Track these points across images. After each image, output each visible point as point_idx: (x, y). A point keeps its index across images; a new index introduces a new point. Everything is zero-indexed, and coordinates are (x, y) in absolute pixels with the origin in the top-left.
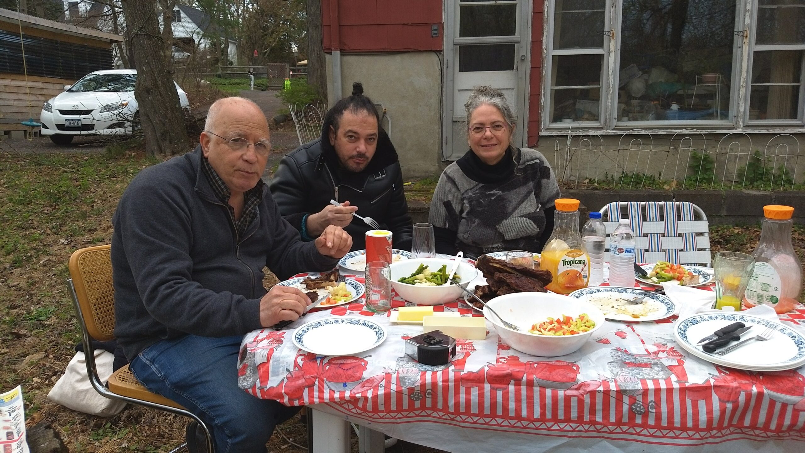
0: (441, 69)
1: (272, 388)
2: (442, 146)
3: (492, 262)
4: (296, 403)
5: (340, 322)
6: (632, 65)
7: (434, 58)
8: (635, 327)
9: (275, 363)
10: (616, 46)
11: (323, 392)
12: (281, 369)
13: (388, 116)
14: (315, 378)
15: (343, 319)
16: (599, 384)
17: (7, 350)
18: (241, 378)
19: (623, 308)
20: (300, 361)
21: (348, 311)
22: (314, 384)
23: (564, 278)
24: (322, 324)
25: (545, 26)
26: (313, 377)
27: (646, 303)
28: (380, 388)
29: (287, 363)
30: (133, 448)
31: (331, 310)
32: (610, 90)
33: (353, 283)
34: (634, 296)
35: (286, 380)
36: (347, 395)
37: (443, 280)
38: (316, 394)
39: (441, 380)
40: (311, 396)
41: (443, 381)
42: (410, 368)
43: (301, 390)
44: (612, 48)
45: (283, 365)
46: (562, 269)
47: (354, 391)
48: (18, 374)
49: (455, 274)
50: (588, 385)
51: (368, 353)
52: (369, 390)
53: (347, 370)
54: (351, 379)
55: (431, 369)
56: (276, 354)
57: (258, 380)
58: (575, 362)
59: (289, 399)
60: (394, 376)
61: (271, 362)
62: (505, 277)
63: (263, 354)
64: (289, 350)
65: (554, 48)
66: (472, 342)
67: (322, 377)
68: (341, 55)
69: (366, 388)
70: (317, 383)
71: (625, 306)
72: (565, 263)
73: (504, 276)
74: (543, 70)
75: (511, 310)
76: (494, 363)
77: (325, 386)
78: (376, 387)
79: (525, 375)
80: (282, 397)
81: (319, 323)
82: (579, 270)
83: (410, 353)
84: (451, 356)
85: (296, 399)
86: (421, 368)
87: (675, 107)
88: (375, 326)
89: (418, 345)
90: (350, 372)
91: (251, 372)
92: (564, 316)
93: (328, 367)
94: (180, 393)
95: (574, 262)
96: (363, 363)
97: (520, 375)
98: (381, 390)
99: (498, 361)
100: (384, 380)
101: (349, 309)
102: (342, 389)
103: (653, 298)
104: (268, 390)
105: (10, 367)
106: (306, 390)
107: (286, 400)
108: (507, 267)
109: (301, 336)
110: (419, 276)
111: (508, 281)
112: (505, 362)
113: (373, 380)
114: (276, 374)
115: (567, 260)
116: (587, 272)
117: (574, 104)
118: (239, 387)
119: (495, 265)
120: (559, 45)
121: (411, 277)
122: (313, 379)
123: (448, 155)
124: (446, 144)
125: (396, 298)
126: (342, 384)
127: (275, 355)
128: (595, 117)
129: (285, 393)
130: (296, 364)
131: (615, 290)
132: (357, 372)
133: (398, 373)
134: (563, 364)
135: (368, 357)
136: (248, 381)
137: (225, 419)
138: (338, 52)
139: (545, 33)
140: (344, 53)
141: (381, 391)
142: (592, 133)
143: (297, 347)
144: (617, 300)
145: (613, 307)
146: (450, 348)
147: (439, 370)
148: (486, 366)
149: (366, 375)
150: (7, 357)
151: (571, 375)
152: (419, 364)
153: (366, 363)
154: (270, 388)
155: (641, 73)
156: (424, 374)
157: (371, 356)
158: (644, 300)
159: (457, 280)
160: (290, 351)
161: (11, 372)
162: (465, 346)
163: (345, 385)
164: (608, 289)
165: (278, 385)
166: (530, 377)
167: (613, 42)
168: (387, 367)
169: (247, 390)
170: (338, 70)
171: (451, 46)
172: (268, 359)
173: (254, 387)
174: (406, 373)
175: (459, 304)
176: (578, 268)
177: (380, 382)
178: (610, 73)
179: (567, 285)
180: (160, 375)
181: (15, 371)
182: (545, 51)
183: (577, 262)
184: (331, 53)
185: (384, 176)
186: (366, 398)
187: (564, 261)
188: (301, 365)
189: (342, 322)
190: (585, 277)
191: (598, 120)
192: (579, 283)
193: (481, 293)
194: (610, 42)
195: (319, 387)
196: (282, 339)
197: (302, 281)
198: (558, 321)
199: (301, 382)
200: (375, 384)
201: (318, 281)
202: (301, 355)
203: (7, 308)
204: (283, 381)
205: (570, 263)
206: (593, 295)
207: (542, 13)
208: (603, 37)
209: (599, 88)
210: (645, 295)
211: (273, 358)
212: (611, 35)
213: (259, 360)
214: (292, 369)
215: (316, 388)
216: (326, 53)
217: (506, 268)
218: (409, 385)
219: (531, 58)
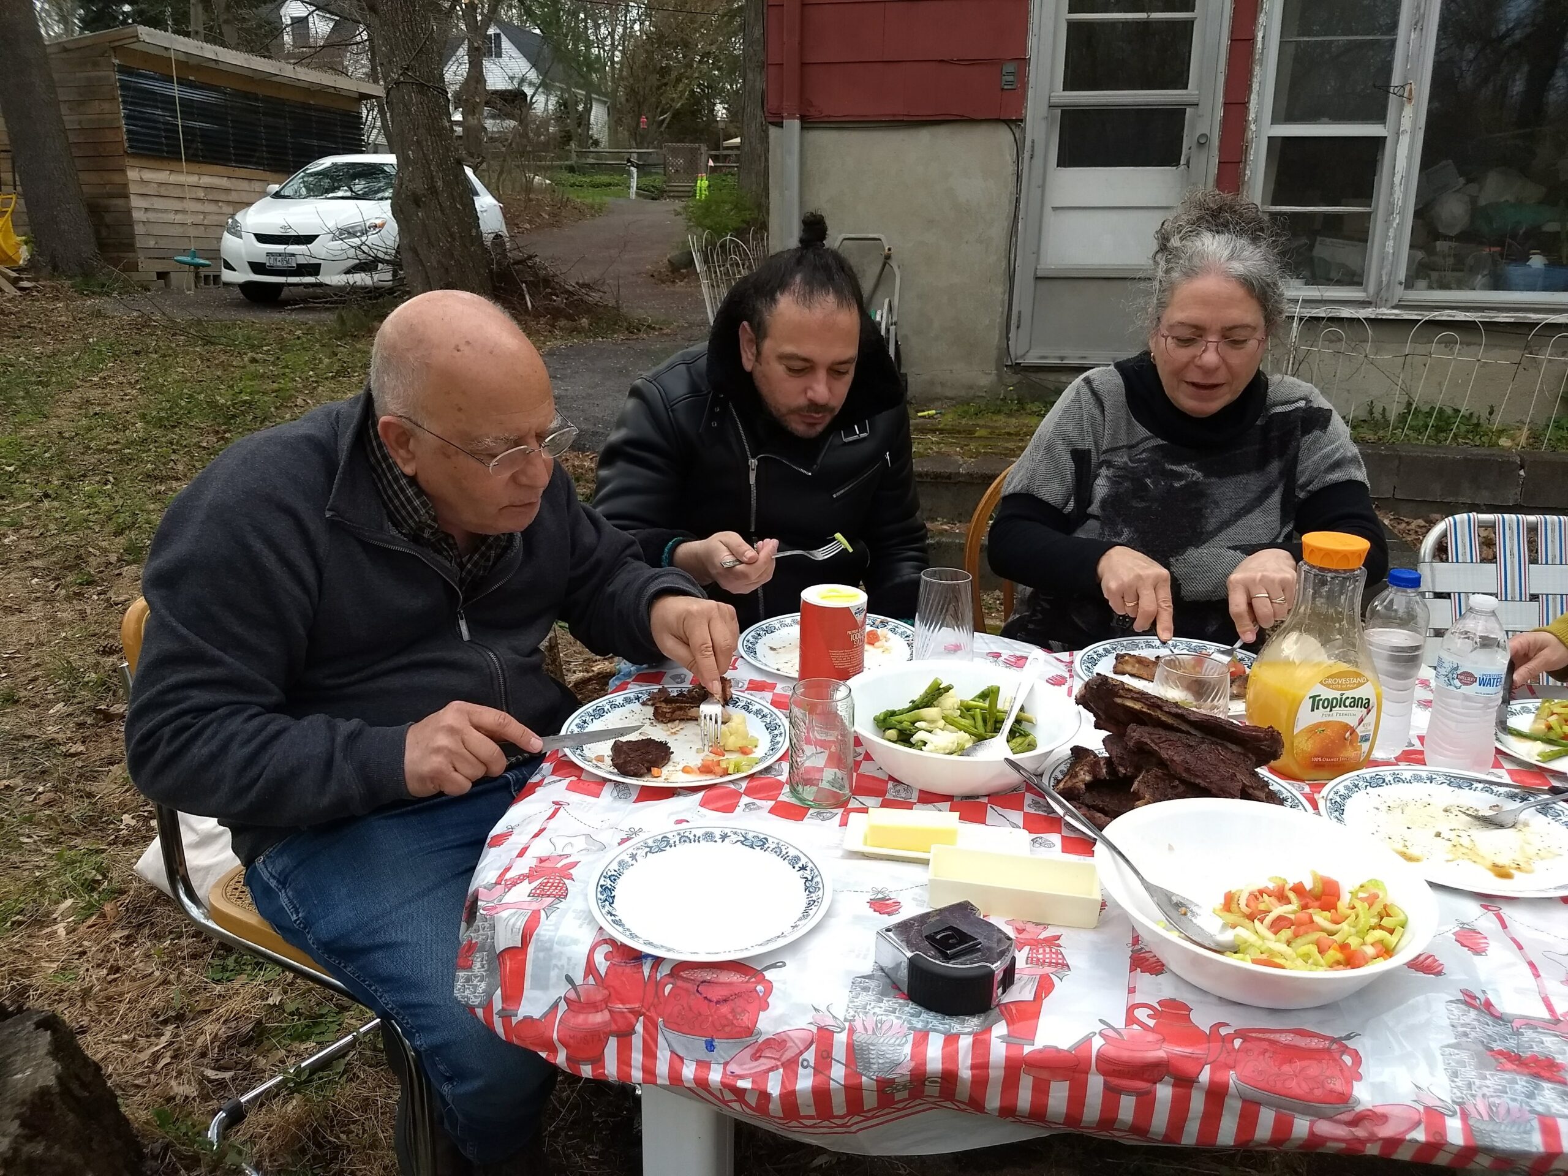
0: (1018, 162)
1: (528, 1020)
2: (1008, 333)
3: (1121, 697)
4: (587, 1071)
5: (718, 837)
6: (1444, 163)
7: (1003, 136)
8: (1507, 911)
9: (541, 955)
10: (1415, 121)
11: (655, 1057)
12: (554, 974)
13: (894, 263)
14: (637, 1014)
15: (726, 831)
16: (1416, 1117)
17: (82, 748)
18: (461, 974)
19: (1465, 841)
20: (601, 963)
21: (745, 800)
22: (632, 1031)
23: (1311, 741)
24: (672, 842)
25: (1257, 69)
26: (632, 1011)
27: (1526, 825)
28: (801, 1070)
29: (569, 959)
30: (291, 1007)
31: (701, 795)
32: (1394, 219)
33: (766, 711)
34: (1492, 799)
35: (563, 1007)
36: (715, 1076)
37: (990, 724)
38: (637, 1057)
39: (969, 1062)
40: (624, 1060)
41: (973, 1067)
42: (884, 1018)
43: (600, 1039)
44: (1406, 123)
45: (559, 964)
46: (1307, 718)
47: (733, 1067)
48: (95, 803)
49: (1022, 709)
50: (1383, 1118)
51: (774, 959)
52: (772, 1069)
53: (718, 1002)
54: (727, 1029)
55: (941, 1027)
56: (545, 930)
57: (499, 992)
58: (1349, 1037)
59: (568, 1059)
60: (841, 1038)
61: (531, 949)
62: (1156, 744)
63: (514, 925)
64: (580, 922)
65: (1275, 120)
66: (1058, 938)
67: (652, 1014)
68: (802, 128)
69: (764, 1064)
70: (639, 1028)
71: (1470, 832)
72: (1316, 703)
73: (1153, 741)
74: (1245, 169)
75: (1171, 848)
76: (1119, 1022)
77: (660, 1039)
78: (791, 1066)
79: (1207, 1068)
80: (552, 1049)
81: (665, 839)
82: (1352, 722)
83: (888, 963)
84: (1000, 990)
85: (586, 1061)
86: (914, 1020)
87: (1537, 261)
88: (804, 861)
89: (909, 954)
90: (724, 1009)
91: (483, 967)
92: (1315, 877)
93: (668, 988)
94: (340, 963)
95: (1341, 703)
96: (760, 988)
97: (1189, 1068)
98: (806, 1076)
99: (1131, 1019)
100: (814, 1046)
101: (749, 792)
102: (703, 1055)
103: (1544, 809)
104: (520, 1022)
105: (81, 786)
106: (613, 1042)
107: (561, 1058)
108: (1162, 710)
109: (614, 878)
110: (927, 712)
111: (1164, 755)
112: (1151, 1023)
113: (784, 1041)
114: (542, 984)
115: (1323, 697)
116: (1372, 728)
117: (1311, 247)
118: (456, 998)
119: (1129, 703)
120: (1285, 113)
121: (910, 710)
122: (630, 1016)
123: (1020, 353)
124: (1018, 327)
125: (866, 768)
126: (701, 1042)
127: (542, 933)
128: (1354, 278)
129: (559, 1040)
130: (590, 968)
131: (1442, 779)
132: (744, 1011)
133: (852, 1031)
134: (1314, 1043)
135: (774, 966)
136: (475, 987)
137: (436, 1038)
138: (796, 123)
139: (1255, 86)
140: (808, 123)
141: (805, 1082)
142: (1346, 313)
143: (594, 918)
144: (1446, 811)
145: (1438, 835)
146: (998, 967)
147: (966, 1028)
148: (1097, 1036)
149: (767, 1024)
150: (80, 764)
151: (1338, 1085)
152: (911, 1008)
153: (769, 987)
154: (525, 1018)
155: (1462, 180)
156: (922, 1038)
157: (784, 965)
158: (1523, 816)
159: (1025, 726)
160: (581, 926)
161: (81, 797)
162: (1041, 951)
163: (710, 1047)
164: (1424, 774)
165: (545, 1015)
166: (1220, 1077)
167: (1408, 111)
168: (823, 1008)
169: (472, 1009)
170: (793, 162)
171: (1043, 110)
172: (526, 938)
173: (488, 1007)
174: (874, 1033)
175: (1029, 798)
176: (1349, 716)
177: (801, 1053)
178: (1397, 180)
179: (1316, 759)
180: (294, 917)
181: (90, 795)
182: (1253, 127)
183: (1347, 703)
184: (780, 125)
185: (865, 435)
186: (765, 1096)
187: (1314, 697)
188: (603, 972)
189: (724, 837)
190: (1365, 739)
191: (1360, 284)
192: (1349, 753)
193: (1088, 778)
194: (1402, 109)
195: (644, 1041)
196: (567, 881)
197: (645, 697)
198: (1298, 890)
199: (599, 1018)
200: (788, 1055)
201: (682, 702)
202: (605, 941)
203: (97, 652)
204: (555, 1006)
205: (1330, 704)
206: (1384, 790)
207: (1252, 40)
208: (1387, 98)
209: (1370, 214)
210: (1523, 799)
211: (537, 940)
212: (1406, 95)
213: (505, 939)
214: (579, 979)
215: (637, 1041)
216: (772, 123)
217: (1159, 714)
218: (880, 1070)
219: (1221, 141)
